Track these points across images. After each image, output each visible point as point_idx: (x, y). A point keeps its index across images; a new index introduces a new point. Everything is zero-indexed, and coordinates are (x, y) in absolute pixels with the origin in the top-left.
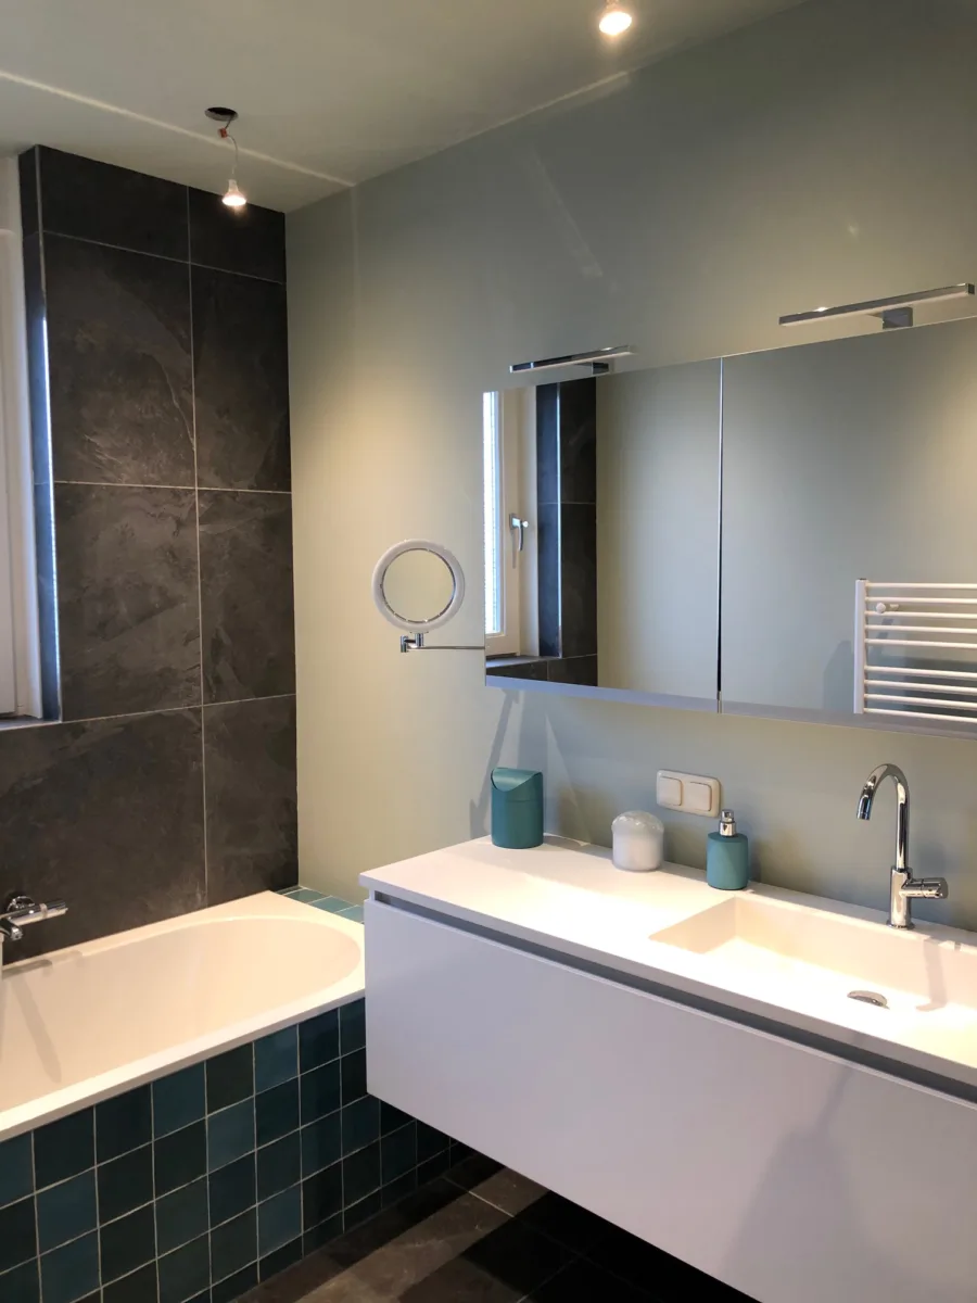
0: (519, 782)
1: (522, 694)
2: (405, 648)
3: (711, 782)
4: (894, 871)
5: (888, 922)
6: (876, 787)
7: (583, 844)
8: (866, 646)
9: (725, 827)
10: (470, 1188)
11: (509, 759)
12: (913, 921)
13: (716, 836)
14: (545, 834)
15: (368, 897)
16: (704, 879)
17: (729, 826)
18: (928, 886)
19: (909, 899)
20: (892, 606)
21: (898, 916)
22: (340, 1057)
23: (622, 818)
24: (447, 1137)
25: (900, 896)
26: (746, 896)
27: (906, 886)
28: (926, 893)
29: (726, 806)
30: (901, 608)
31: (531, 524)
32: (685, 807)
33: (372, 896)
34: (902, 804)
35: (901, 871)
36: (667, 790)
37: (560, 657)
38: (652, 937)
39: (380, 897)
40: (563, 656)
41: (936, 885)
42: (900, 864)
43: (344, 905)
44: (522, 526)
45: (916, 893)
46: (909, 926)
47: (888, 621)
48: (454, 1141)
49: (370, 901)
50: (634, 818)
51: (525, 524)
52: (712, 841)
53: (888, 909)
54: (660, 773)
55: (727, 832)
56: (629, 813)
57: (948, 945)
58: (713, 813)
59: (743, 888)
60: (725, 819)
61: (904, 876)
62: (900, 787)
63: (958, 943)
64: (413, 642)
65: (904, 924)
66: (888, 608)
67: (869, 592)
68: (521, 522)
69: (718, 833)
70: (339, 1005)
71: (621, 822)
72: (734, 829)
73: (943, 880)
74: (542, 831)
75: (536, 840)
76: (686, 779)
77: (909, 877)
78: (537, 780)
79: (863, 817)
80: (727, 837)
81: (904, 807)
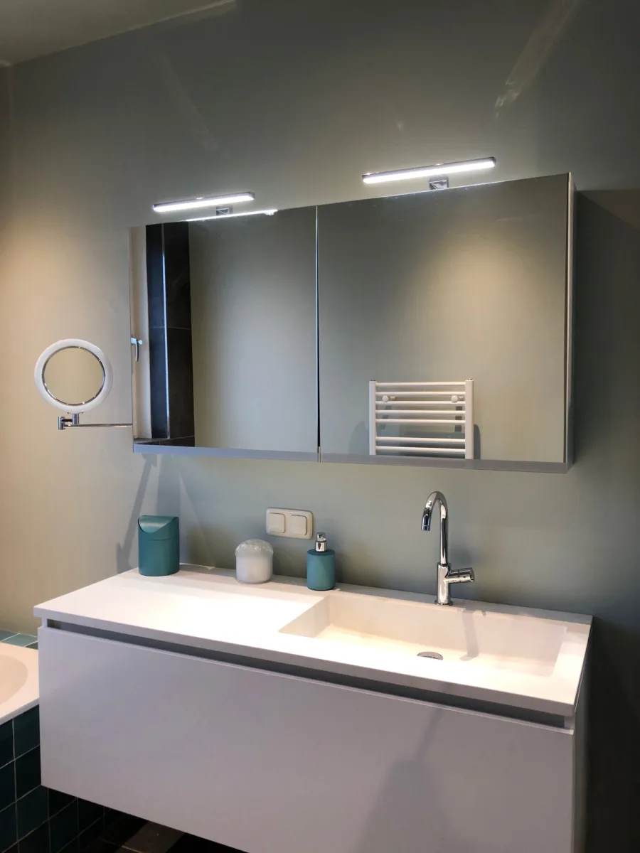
0: (160, 525)
1: (159, 458)
2: (63, 426)
3: (308, 515)
4: (439, 566)
5: (436, 602)
6: (432, 509)
7: (210, 568)
8: (377, 424)
9: (319, 546)
10: (123, 844)
11: (149, 508)
12: (452, 599)
13: (313, 552)
14: (180, 564)
15: (40, 625)
16: (305, 584)
17: (323, 544)
18: (464, 574)
19: (450, 585)
20: (392, 397)
21: (443, 597)
22: (15, 760)
23: (243, 545)
24: (102, 807)
25: (444, 583)
26: (336, 594)
27: (448, 575)
28: (462, 579)
29: (318, 530)
30: (396, 399)
31: (145, 341)
32: (286, 534)
33: (45, 623)
34: (443, 519)
35: (444, 565)
36: (274, 523)
37: (169, 438)
38: (281, 631)
39: (52, 624)
40: (171, 437)
41: (468, 573)
42: (443, 561)
43: (8, 634)
44: (138, 343)
45: (456, 580)
46: (450, 603)
47: (388, 408)
48: (107, 809)
49: (43, 629)
50: (253, 544)
51: (140, 342)
52: (310, 555)
53: (436, 593)
54: (268, 511)
55: (322, 549)
56: (249, 541)
57: (478, 614)
58: (308, 536)
59: (332, 588)
60: (319, 540)
61: (446, 569)
62: (443, 508)
63: (484, 611)
64: (71, 421)
65: (447, 603)
66: (390, 399)
67: (378, 389)
68: (137, 341)
69: (315, 550)
70: (12, 717)
71: (242, 549)
72: (326, 546)
73: (471, 569)
74: (178, 562)
75: (173, 569)
76: (286, 512)
77: (449, 570)
78: (175, 522)
79: (426, 529)
80: (322, 552)
81: (445, 521)
